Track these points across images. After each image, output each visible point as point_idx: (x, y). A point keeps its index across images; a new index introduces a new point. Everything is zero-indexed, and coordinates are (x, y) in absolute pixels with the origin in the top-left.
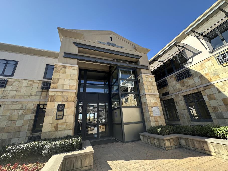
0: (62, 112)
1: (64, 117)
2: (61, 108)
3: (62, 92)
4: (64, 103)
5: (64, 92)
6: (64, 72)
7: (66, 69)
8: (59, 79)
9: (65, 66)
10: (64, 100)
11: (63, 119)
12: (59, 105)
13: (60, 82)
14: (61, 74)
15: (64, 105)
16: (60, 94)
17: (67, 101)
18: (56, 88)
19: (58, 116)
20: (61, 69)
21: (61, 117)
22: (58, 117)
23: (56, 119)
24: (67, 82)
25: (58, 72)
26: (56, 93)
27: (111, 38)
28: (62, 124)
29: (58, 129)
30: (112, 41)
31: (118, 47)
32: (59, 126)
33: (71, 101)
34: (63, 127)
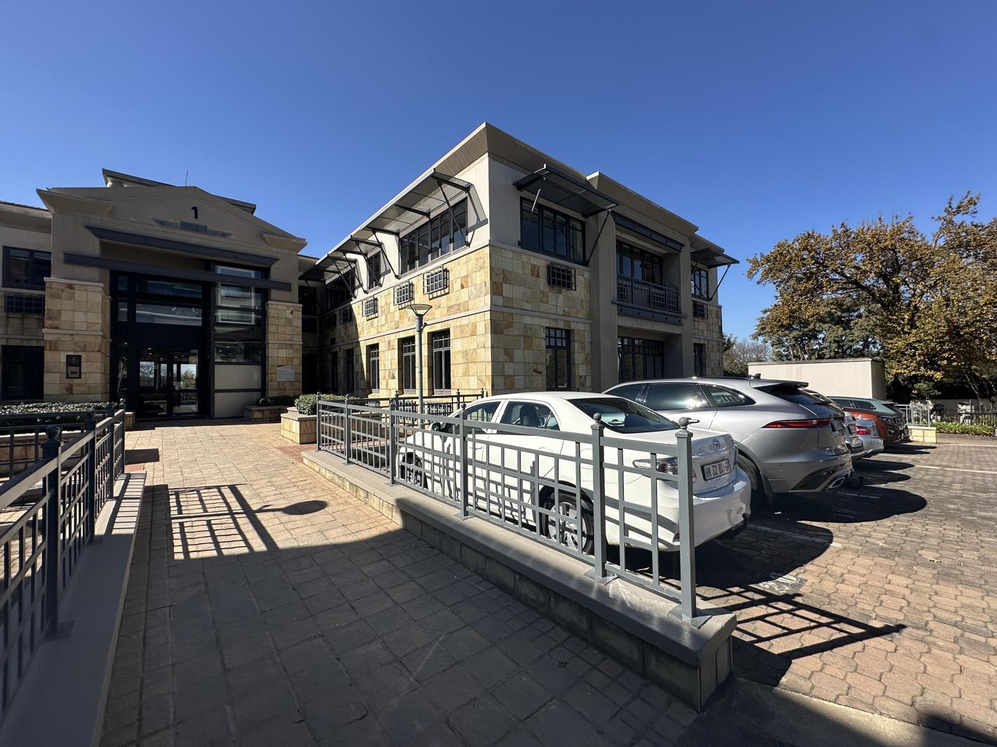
0: (78, 368)
1: (83, 375)
2: (74, 362)
3: (72, 335)
4: (79, 354)
5: (76, 335)
6: (72, 297)
7: (73, 291)
8: (60, 311)
9: (72, 284)
10: (79, 350)
11: (80, 377)
12: (68, 357)
13: (65, 317)
14: (63, 302)
15: (80, 356)
16: (68, 338)
17: (84, 351)
18: (57, 328)
19: (69, 372)
20: (63, 291)
21: (77, 375)
22: (70, 375)
23: (67, 378)
24: (80, 317)
25: (56, 296)
26: (59, 336)
27: (195, 209)
28: (79, 385)
29: (74, 392)
30: (196, 217)
31: (214, 233)
32: (74, 388)
33: (93, 351)
34: (84, 389)
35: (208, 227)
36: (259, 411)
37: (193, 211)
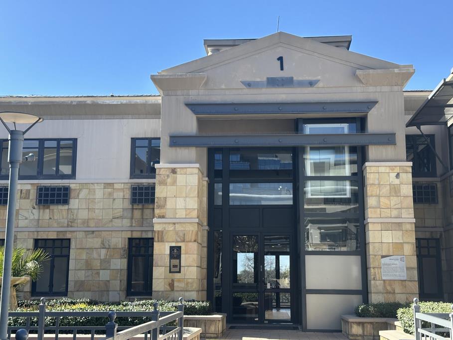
0: (178, 261)
1: (182, 269)
2: (175, 253)
3: (174, 224)
4: (179, 245)
5: (178, 223)
6: (174, 183)
7: (175, 175)
8: (166, 198)
9: (175, 169)
10: (179, 240)
11: (180, 272)
12: (172, 248)
13: (170, 204)
14: (169, 187)
15: (180, 248)
16: (171, 228)
17: (184, 241)
18: (163, 217)
19: (172, 266)
20: (168, 176)
21: (177, 269)
22: (173, 269)
23: (170, 272)
24: (180, 203)
25: (163, 183)
26: (164, 225)
27: (281, 59)
28: (179, 280)
29: (175, 289)
30: (282, 69)
31: (301, 84)
32: (176, 284)
33: (191, 241)
34: (182, 285)
35: (295, 78)
36: (359, 324)
37: (279, 62)
